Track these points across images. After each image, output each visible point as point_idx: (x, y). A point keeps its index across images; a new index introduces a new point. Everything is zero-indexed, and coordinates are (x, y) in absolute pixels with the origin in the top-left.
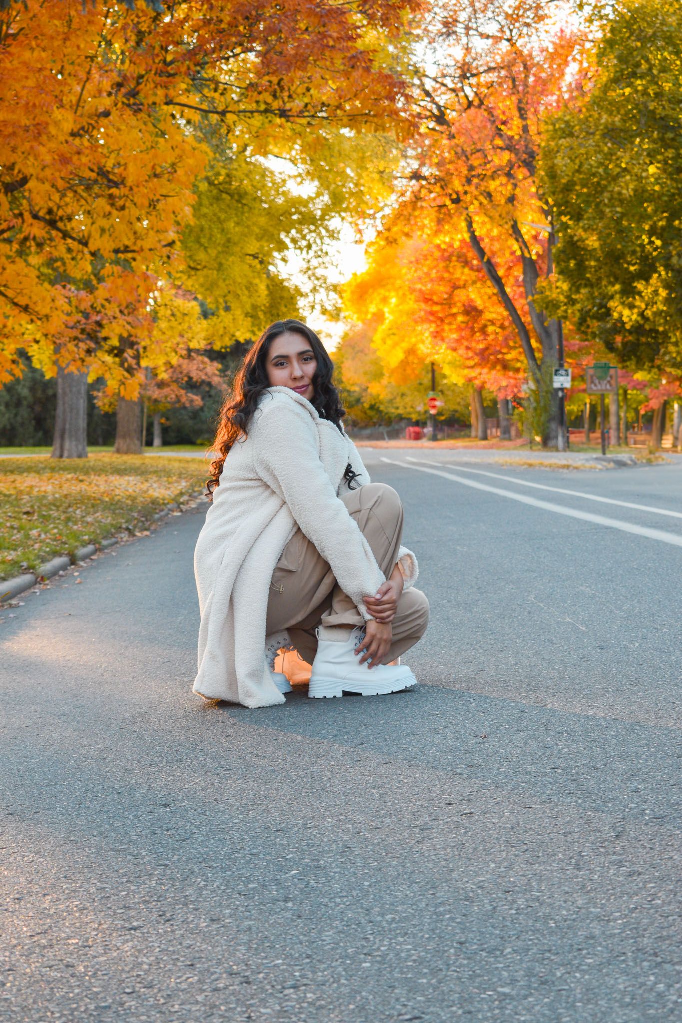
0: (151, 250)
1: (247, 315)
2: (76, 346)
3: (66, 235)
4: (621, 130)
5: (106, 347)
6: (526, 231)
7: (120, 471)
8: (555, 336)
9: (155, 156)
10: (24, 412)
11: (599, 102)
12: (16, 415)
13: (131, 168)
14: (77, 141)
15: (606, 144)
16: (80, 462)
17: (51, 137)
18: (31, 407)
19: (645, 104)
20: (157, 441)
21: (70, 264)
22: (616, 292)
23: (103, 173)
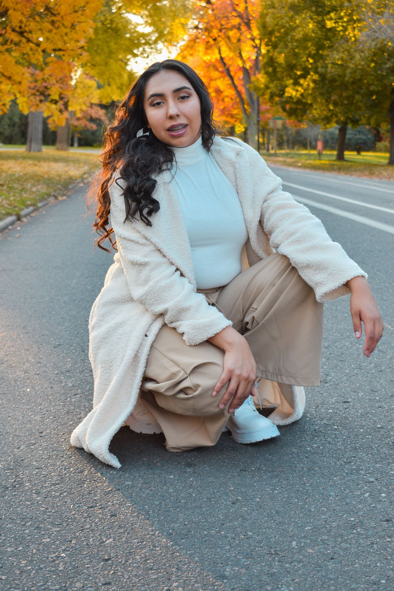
0: (72, 50)
1: (118, 88)
2: (35, 98)
3: (29, 40)
4: (298, 6)
5: (49, 99)
6: (245, 55)
7: (56, 160)
8: (256, 104)
10: (16, 129)
12: (13, 130)
13: (62, 7)
15: (290, 12)
16: (38, 154)
18: (19, 127)
20: (76, 144)
21: (31, 56)
22: (290, 84)
23: (48, 8)
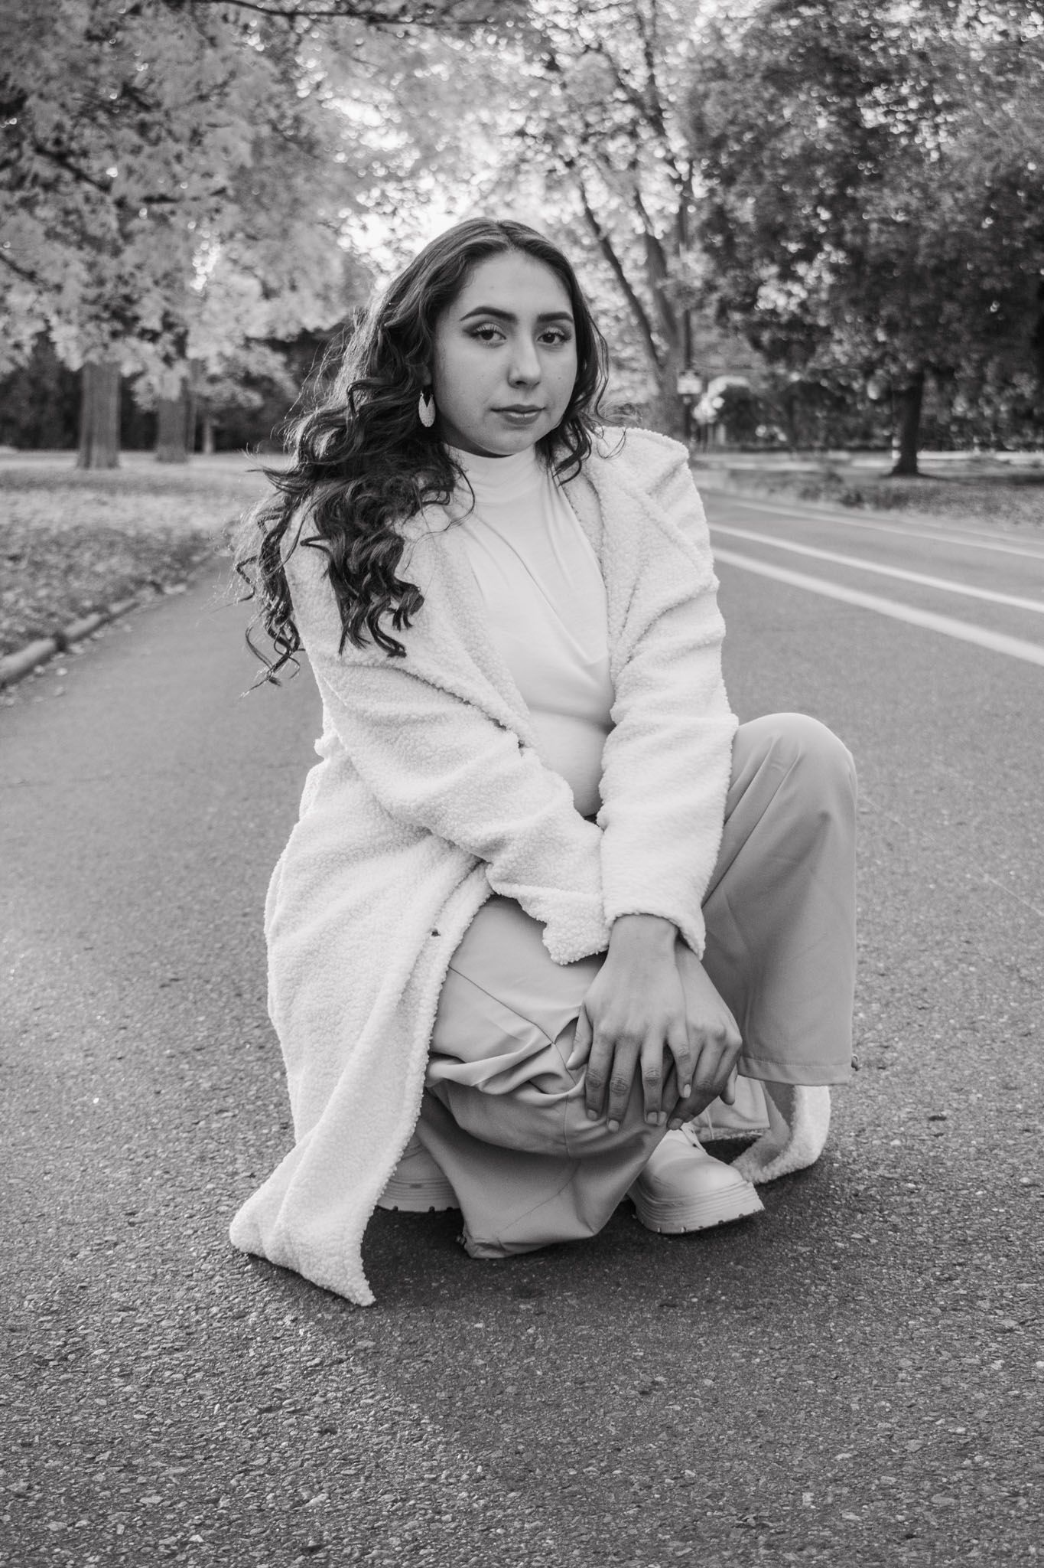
0: (195, 199)
1: (318, 296)
2: (98, 326)
3: (80, 176)
4: (788, 73)
5: (137, 330)
6: (650, 203)
7: (156, 489)
8: (681, 331)
9: (200, 70)
10: (51, 409)
11: (760, 37)
12: (42, 412)
13: (168, 86)
14: (95, 46)
15: (766, 89)
16: (108, 474)
17: (58, 38)
18: (59, 402)
19: (816, 40)
20: (208, 446)
21: (88, 216)
22: (770, 277)
23: (128, 91)
